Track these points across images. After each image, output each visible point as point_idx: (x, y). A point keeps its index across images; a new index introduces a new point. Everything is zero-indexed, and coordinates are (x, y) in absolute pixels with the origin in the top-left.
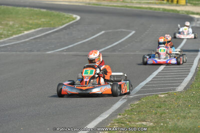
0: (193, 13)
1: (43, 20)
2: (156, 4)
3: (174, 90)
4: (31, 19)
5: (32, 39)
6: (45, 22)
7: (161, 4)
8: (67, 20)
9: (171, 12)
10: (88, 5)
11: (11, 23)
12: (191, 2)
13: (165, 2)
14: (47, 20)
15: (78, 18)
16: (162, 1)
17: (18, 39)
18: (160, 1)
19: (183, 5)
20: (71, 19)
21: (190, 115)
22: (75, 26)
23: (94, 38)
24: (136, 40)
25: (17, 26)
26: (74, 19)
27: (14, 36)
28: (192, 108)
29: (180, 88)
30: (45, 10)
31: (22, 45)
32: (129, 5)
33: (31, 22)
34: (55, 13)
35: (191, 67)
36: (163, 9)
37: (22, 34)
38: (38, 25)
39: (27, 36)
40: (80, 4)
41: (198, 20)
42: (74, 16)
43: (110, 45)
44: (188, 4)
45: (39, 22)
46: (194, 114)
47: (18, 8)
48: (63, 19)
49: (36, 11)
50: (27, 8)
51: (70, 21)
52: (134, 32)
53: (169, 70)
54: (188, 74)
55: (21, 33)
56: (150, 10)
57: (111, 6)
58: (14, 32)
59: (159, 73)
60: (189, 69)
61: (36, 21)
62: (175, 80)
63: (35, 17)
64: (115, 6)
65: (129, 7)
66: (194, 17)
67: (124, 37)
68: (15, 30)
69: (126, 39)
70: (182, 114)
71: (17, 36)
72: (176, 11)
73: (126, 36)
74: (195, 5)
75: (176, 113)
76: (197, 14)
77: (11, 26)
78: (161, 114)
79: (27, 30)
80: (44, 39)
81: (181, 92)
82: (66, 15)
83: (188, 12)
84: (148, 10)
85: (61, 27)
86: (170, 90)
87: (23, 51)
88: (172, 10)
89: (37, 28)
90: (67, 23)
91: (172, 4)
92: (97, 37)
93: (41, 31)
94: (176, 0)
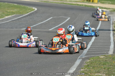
1: (16, 10)
2: (80, 2)
4: (8, 9)
5: (10, 21)
6: (17, 12)
7: (83, 2)
8: (30, 10)
9: (90, 7)
10: (41, 2)
12: (101, 1)
13: (85, 1)
14: (18, 10)
15: (36, 9)
16: (84, 1)
17: (2, 21)
18: (82, 1)
19: (96, 3)
22: (34, 14)
23: (47, 21)
25: (1, 13)
26: (33, 10)
30: (16, 4)
31: (6, 24)
32: (65, 3)
33: (8, 11)
34: (23, 6)
36: (85, 5)
37: (5, 18)
38: (13, 13)
39: (8, 19)
41: (106, 12)
42: (34, 8)
43: (57, 25)
44: (99, 3)
45: (14, 11)
48: (27, 9)
49: (12, 5)
50: (6, 3)
51: (31, 11)
52: (69, 18)
55: (3, 17)
56: (77, 6)
57: (54, 3)
61: (12, 11)
63: (11, 8)
64: (57, 3)
67: (64, 21)
69: (66, 22)
72: (93, 6)
73: (65, 20)
74: (103, 3)
76: (105, 8)
79: (7, 15)
80: (17, 21)
82: (29, 7)
84: (76, 5)
87: (7, 28)
88: (90, 6)
89: (13, 15)
90: (30, 12)
91: (90, 2)
92: (48, 20)
93: (15, 17)
94: (92, 0)
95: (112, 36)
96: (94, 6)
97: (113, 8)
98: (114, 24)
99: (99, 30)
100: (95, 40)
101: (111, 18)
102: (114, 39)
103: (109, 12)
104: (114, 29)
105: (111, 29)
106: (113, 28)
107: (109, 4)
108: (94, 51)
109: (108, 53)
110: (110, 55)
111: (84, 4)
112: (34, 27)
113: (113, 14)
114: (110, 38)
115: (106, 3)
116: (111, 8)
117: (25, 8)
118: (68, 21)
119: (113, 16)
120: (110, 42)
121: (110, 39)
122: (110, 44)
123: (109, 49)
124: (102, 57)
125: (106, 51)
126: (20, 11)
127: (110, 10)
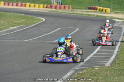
0: (115, 18)
1: (22, 21)
3: (104, 65)
4: (14, 20)
5: (15, 32)
6: (23, 22)
7: (95, 12)
8: (37, 21)
9: (101, 18)
10: (50, 12)
11: (2, 22)
13: (98, 11)
15: (44, 20)
16: (96, 11)
17: (6, 32)
18: (94, 10)
19: (109, 13)
20: (40, 21)
21: (114, 80)
22: (42, 25)
23: (54, 32)
24: (80, 34)
25: (6, 24)
26: (41, 21)
27: (4, 30)
28: (115, 76)
29: (108, 64)
30: (23, 15)
31: (9, 36)
32: (75, 13)
33: (14, 21)
34: (30, 16)
35: (114, 51)
36: (96, 15)
37: (9, 29)
38: (19, 24)
39: (12, 30)
41: (118, 22)
42: (42, 18)
44: (112, 13)
45: (20, 22)
46: (117, 80)
47: (7, 13)
48: (35, 20)
49: (18, 15)
50: (13, 13)
51: (39, 22)
52: (78, 29)
53: (100, 53)
54: (112, 56)
55: (8, 28)
56: (88, 16)
57: (64, 13)
58: (4, 28)
59: (94, 54)
60: (113, 53)
61: (18, 21)
62: (105, 59)
63: (17, 18)
64: (67, 13)
65: (75, 14)
66: (116, 21)
68: (5, 26)
69: (74, 33)
70: (109, 80)
71: (6, 30)
72: (104, 16)
74: (116, 13)
75: (106, 79)
77: (2, 24)
78: (97, 80)
79: (12, 26)
80: (22, 32)
81: (108, 66)
82: (37, 18)
83: (112, 18)
85: (33, 25)
86: (102, 65)
87: (10, 40)
89: (18, 25)
90: (37, 23)
91: (102, 12)
92: (56, 31)
93: (21, 28)
94: (104, 10)
96: (107, 17)
101: (123, 29)
103: (121, 23)
106: (122, 39)
107: (122, 14)
112: (38, 38)
115: (119, 12)
116: (123, 18)
117: (33, 18)
118: (76, 32)
126: (26, 22)
127: (123, 20)
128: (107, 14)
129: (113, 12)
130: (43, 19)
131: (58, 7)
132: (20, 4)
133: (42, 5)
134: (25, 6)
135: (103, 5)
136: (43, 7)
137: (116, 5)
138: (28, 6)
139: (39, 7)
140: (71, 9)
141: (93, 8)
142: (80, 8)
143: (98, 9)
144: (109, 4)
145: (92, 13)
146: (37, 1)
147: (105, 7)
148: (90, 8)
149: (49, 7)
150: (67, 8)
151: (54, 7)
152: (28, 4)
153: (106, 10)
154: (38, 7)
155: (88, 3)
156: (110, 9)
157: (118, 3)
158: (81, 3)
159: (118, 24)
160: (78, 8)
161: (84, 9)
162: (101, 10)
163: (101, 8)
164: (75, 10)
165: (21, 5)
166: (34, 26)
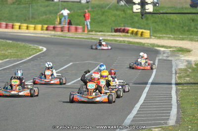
0: (159, 46)
1: (9, 51)
6: (12, 54)
7: (125, 36)
8: (34, 51)
9: (137, 45)
10: (53, 37)
13: (129, 34)
14: (14, 51)
15: (45, 49)
16: (126, 34)
18: (124, 34)
19: (148, 38)
20: (38, 51)
22: (42, 57)
26: (41, 51)
29: (172, 122)
30: (11, 41)
32: (94, 37)
34: (22, 44)
36: (128, 41)
38: (4, 56)
40: (46, 36)
41: (164, 52)
42: (41, 47)
44: (152, 37)
45: (7, 53)
48: (30, 50)
49: (3, 42)
51: (37, 52)
53: (149, 103)
57: (76, 38)
59: (141, 105)
61: (3, 52)
63: (2, 48)
64: (81, 38)
65: (94, 39)
66: (160, 50)
72: (141, 43)
74: (159, 38)
76: (163, 47)
82: (32, 46)
83: (153, 45)
84: (114, 42)
85: (28, 58)
88: (138, 43)
90: (34, 54)
91: (136, 37)
93: (9, 62)
94: (140, 33)
95: (175, 93)
96: (145, 43)
97: (176, 46)
98: (178, 73)
99: (152, 84)
100: (144, 100)
101: (173, 63)
102: (177, 98)
103: (170, 54)
104: (179, 81)
105: (173, 81)
106: (176, 81)
107: (169, 39)
108: (144, 121)
109: (166, 123)
110: (170, 126)
111: (126, 39)
113: (177, 56)
114: (172, 98)
115: (164, 37)
116: (172, 45)
117: (26, 47)
119: (176, 60)
120: (172, 105)
121: (171, 100)
122: (171, 107)
123: (169, 116)
124: (157, 130)
125: (163, 120)
126: (17, 52)
127: (171, 49)
128: (144, 39)
129: (154, 36)
130: (42, 49)
131: (66, 29)
132: (4, 24)
133: (39, 26)
134: (13, 28)
135: (137, 25)
136: (42, 29)
137: (158, 25)
138: (18, 27)
139: (35, 29)
140: (86, 32)
141: (121, 30)
142: (100, 30)
143: (130, 32)
144: (147, 24)
145: (120, 38)
146: (31, 20)
147: (142, 29)
148: (116, 31)
149: (52, 29)
150: (80, 31)
151: (59, 29)
152: (17, 25)
153: (142, 32)
154: (33, 28)
155: (114, 21)
156: (149, 31)
157: (162, 22)
158: (102, 22)
159: (165, 55)
160: (97, 29)
161: (108, 32)
162: (134, 33)
163: (135, 30)
164: (93, 33)
165: (7, 27)
166: (29, 60)
